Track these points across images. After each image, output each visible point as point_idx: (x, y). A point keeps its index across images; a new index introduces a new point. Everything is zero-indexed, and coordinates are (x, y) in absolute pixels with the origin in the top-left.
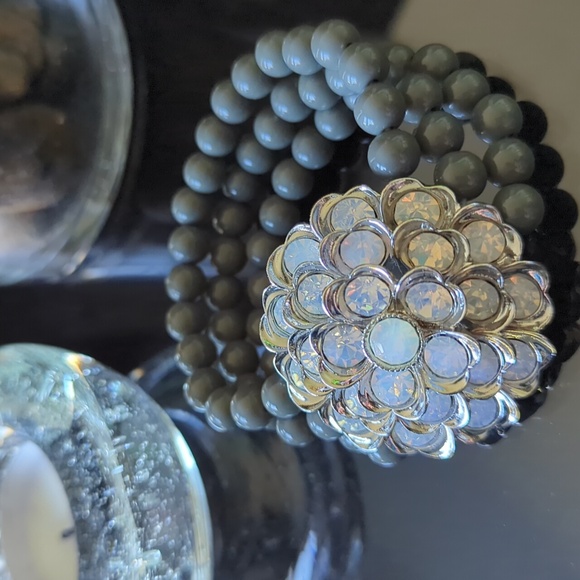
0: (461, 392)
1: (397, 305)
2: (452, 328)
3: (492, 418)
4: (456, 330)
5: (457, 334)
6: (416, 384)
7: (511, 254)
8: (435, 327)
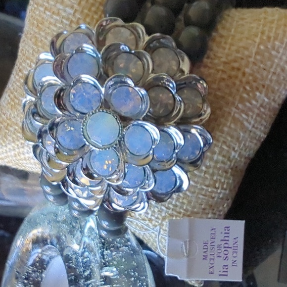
0: (148, 164)
1: (106, 105)
2: (141, 119)
3: (173, 187)
4: (144, 120)
5: (144, 123)
6: (119, 160)
7: (183, 72)
8: (131, 119)
